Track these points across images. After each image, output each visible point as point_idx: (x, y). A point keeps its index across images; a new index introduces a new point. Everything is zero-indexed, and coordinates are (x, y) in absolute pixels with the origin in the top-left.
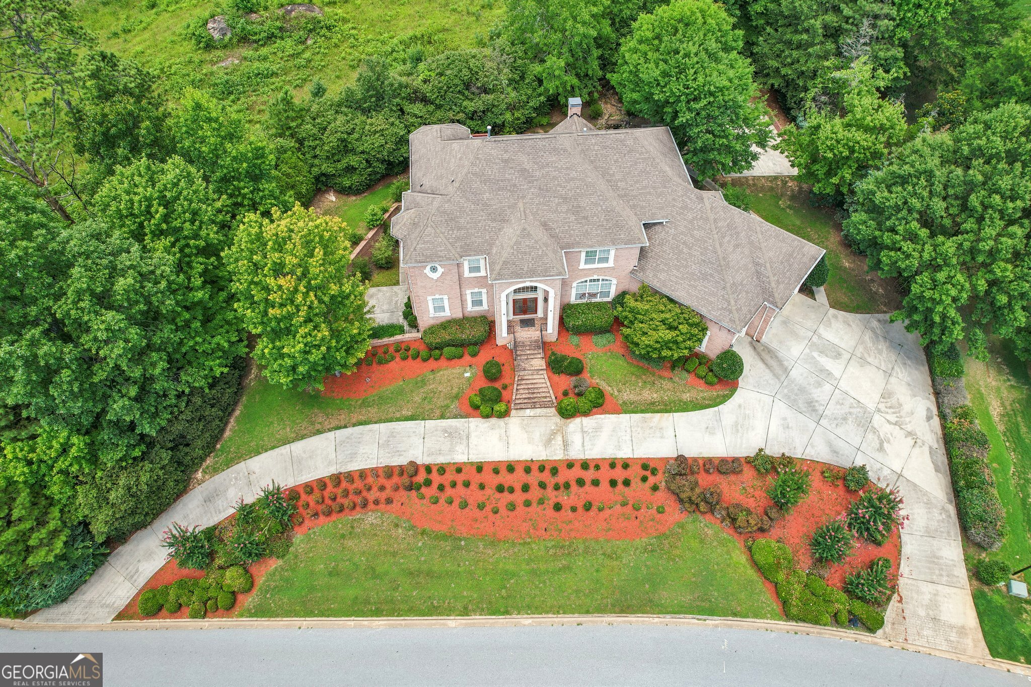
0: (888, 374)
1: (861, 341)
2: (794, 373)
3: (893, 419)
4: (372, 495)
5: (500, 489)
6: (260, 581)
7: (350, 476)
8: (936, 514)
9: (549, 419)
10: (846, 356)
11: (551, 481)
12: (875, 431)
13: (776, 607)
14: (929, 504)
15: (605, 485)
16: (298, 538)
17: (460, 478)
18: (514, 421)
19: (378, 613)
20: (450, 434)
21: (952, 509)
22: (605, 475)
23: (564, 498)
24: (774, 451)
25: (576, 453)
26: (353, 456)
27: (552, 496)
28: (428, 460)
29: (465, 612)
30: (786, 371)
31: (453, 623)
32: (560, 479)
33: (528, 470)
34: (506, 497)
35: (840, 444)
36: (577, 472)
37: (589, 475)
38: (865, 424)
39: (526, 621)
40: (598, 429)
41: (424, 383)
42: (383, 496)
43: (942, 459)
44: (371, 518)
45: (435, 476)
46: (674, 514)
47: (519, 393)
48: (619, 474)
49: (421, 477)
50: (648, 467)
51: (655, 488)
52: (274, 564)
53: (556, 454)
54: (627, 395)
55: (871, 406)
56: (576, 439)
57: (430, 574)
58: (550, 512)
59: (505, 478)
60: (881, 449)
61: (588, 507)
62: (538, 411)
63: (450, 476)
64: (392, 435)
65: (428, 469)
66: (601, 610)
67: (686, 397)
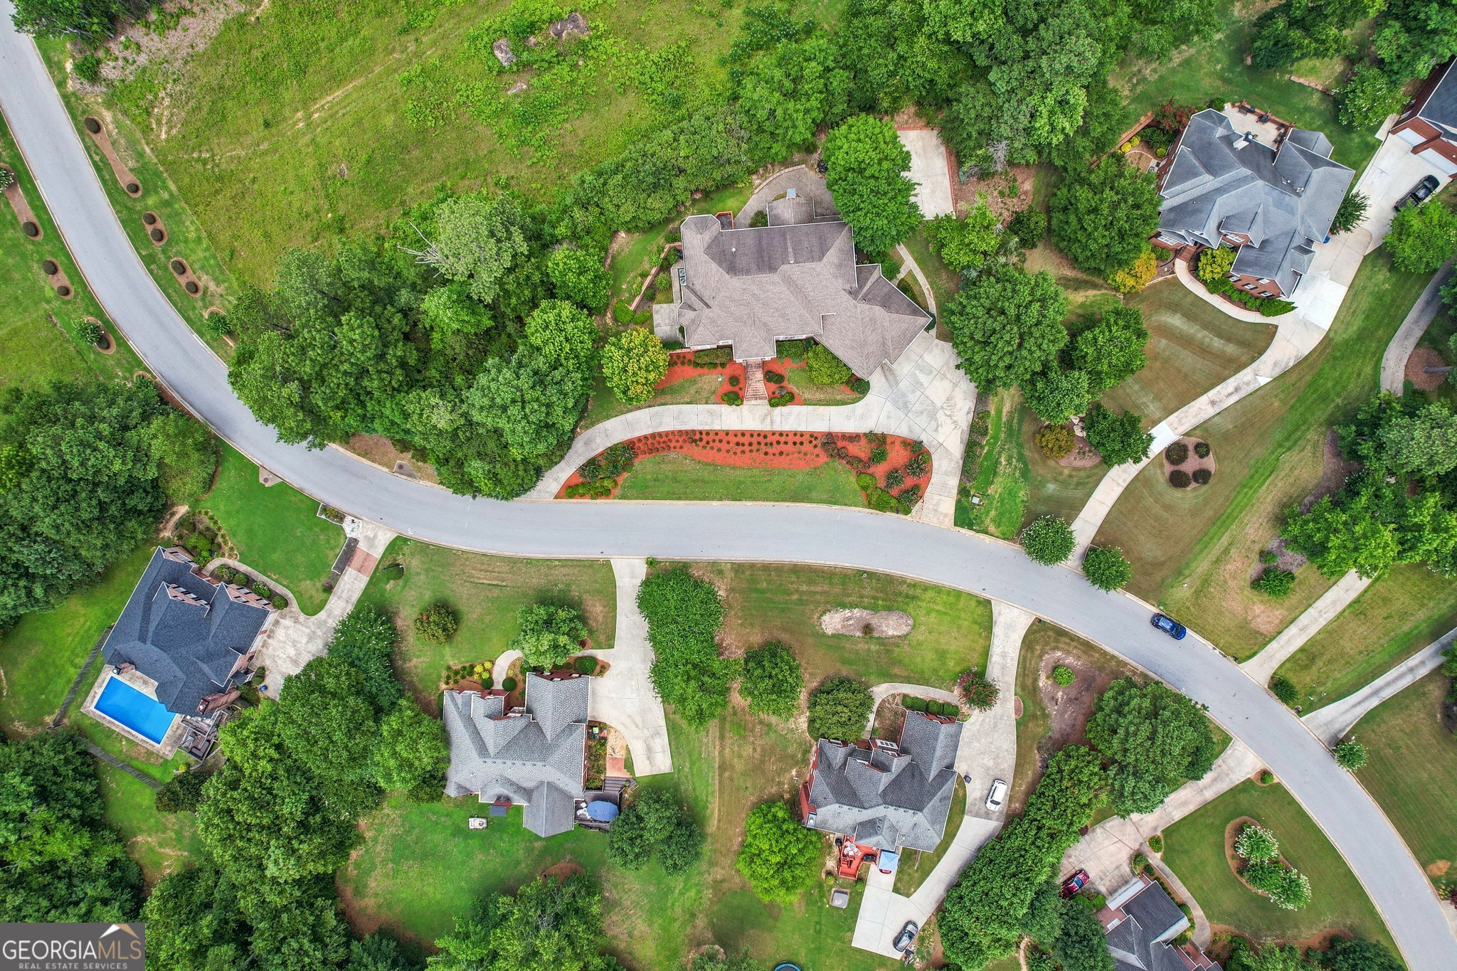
0: (955, 385)
1: (947, 363)
2: (901, 385)
3: (948, 413)
4: (672, 445)
5: (738, 444)
6: (620, 483)
7: (660, 434)
8: (953, 465)
9: (763, 407)
10: (935, 373)
11: (763, 441)
12: (936, 420)
13: (866, 502)
14: (951, 460)
15: (790, 444)
16: (636, 463)
17: (717, 438)
18: (746, 408)
19: (679, 499)
20: (711, 413)
21: (961, 462)
22: (791, 439)
23: (769, 450)
24: (878, 430)
25: (777, 427)
26: (660, 423)
27: (763, 448)
28: (700, 428)
29: (721, 499)
30: (897, 383)
31: (715, 503)
32: (768, 440)
33: (752, 435)
34: (741, 448)
35: (916, 427)
36: (776, 437)
37: (783, 439)
38: (932, 416)
39: (749, 503)
40: (790, 414)
41: (695, 382)
42: (678, 445)
43: (966, 436)
44: (673, 455)
45: (704, 436)
46: (824, 458)
47: (749, 392)
48: (798, 439)
49: (697, 437)
50: (813, 436)
51: (815, 446)
52: (626, 475)
53: (766, 427)
54: (807, 396)
55: (939, 405)
56: (777, 419)
57: (703, 481)
58: (762, 455)
59: (741, 440)
60: (936, 430)
61: (781, 453)
62: (759, 401)
63: (712, 437)
64: (680, 412)
65: (701, 433)
66: (783, 500)
67: (839, 397)
